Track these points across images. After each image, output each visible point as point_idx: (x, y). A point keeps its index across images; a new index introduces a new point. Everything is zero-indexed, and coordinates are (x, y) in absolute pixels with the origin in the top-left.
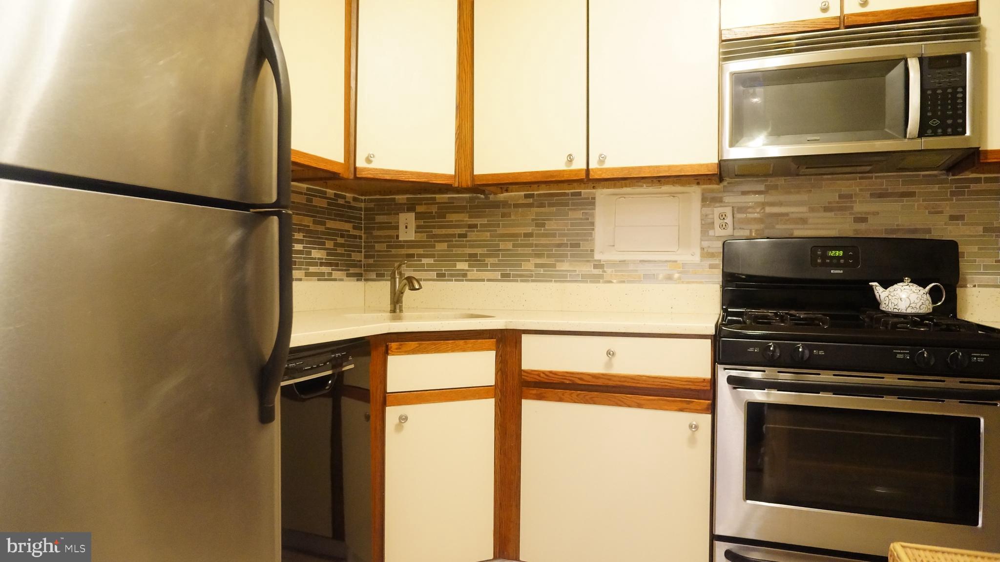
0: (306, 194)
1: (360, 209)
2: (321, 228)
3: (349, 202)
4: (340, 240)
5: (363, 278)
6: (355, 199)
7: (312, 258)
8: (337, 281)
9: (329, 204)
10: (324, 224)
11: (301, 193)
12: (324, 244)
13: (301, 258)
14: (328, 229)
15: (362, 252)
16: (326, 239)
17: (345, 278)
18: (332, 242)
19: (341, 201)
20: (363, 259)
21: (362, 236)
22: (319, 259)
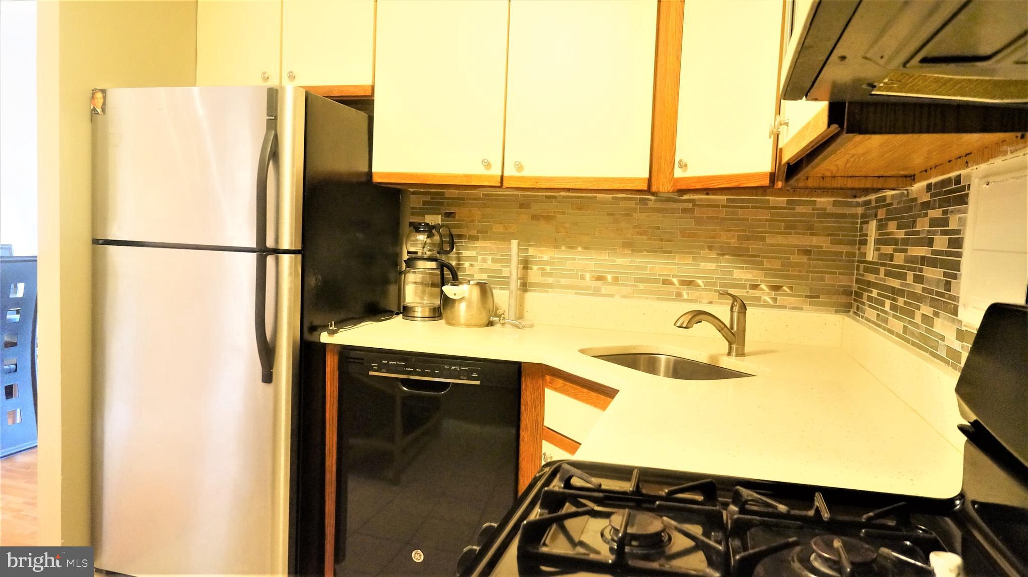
0: (724, 206)
1: (854, 216)
2: (753, 246)
3: (825, 209)
4: (795, 258)
5: (852, 310)
6: (835, 204)
7: (735, 279)
8: (786, 308)
9: (772, 214)
10: (763, 239)
11: (717, 206)
12: (762, 263)
13: (712, 278)
14: (767, 245)
15: (854, 275)
16: (764, 257)
17: (806, 307)
18: (779, 262)
19: (799, 209)
20: (854, 284)
21: (855, 253)
22: (746, 280)
